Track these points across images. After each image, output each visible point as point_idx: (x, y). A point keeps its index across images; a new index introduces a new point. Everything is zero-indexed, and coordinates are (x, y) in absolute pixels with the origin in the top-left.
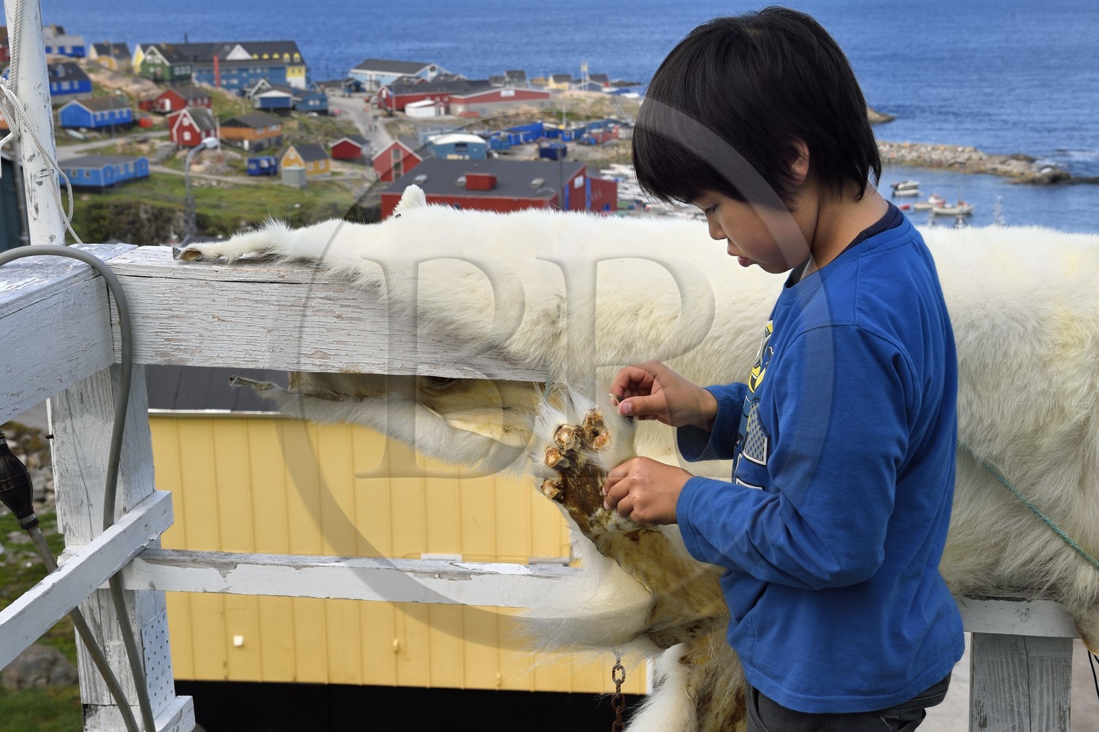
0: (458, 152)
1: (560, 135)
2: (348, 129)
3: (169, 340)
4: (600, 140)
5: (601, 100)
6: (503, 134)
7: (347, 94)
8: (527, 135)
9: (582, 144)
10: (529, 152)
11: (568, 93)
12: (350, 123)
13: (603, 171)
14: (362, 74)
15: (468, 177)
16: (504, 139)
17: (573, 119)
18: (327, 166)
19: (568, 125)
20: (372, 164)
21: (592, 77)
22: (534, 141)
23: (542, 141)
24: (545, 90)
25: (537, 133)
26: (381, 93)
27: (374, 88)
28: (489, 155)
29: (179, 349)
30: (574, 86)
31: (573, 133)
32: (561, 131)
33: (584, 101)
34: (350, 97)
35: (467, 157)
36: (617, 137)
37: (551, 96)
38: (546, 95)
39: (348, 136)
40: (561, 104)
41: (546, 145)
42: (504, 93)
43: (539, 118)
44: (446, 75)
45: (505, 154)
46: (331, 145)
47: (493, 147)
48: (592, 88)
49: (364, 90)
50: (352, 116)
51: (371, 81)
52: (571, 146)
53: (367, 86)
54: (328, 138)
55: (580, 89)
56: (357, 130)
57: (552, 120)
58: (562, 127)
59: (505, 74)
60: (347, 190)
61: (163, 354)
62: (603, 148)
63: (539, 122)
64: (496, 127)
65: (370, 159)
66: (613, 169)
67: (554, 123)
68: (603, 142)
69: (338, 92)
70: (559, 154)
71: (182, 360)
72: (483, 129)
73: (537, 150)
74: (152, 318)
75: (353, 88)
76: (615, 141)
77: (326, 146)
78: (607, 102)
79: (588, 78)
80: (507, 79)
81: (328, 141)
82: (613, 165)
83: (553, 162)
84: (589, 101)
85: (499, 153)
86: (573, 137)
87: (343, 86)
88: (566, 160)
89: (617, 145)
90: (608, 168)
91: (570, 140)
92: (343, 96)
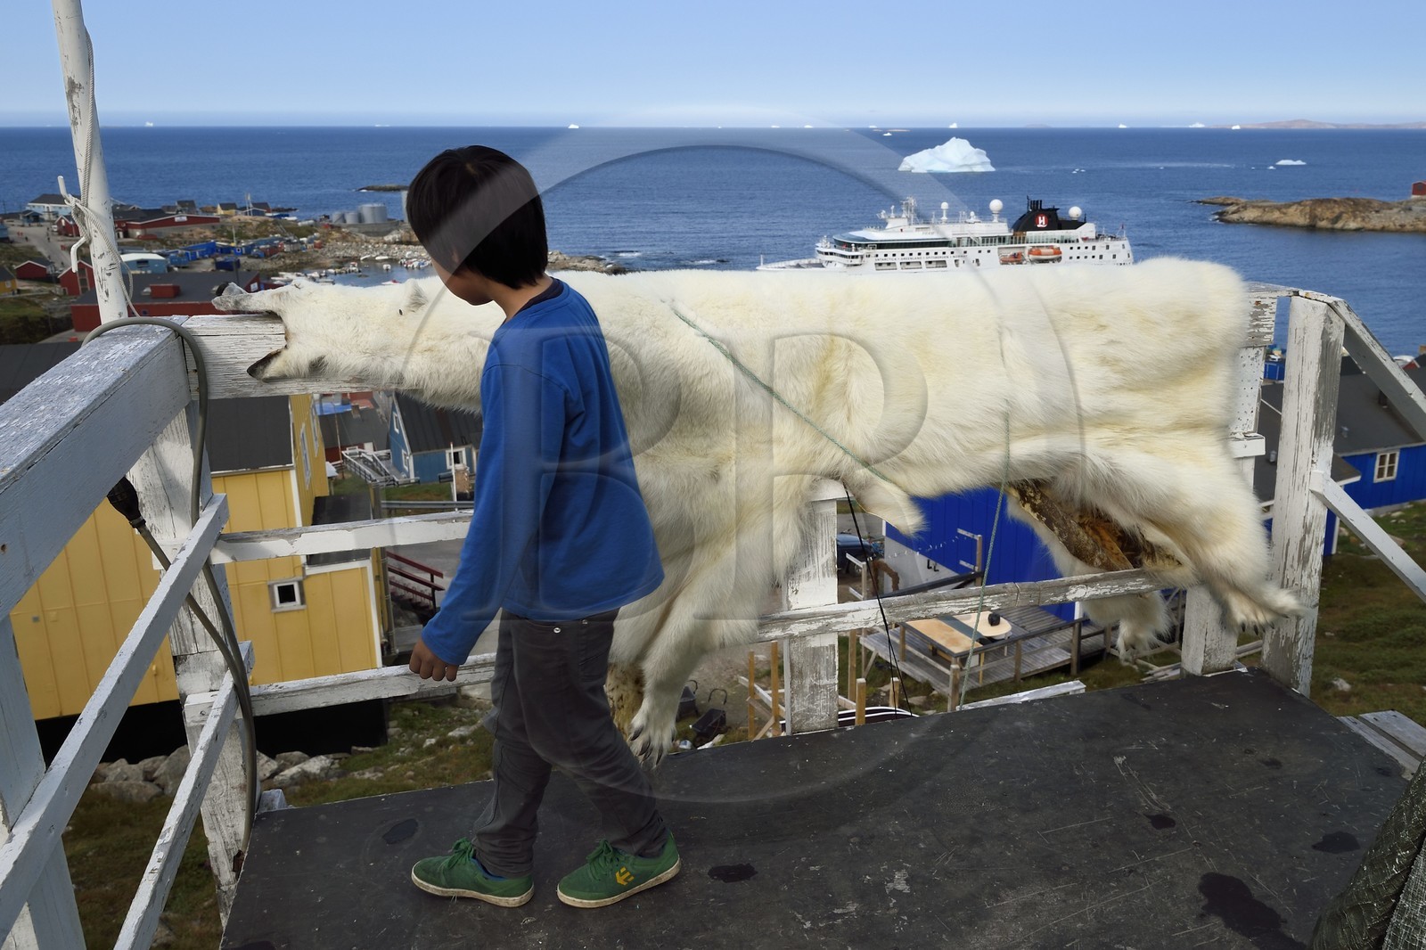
0: (140, 268)
1: (232, 251)
2: (31, 253)
3: (235, 380)
4: (268, 254)
5: (265, 223)
6: (180, 252)
7: (27, 224)
8: (203, 252)
9: (253, 257)
10: (207, 265)
11: (235, 218)
12: (32, 248)
13: (273, 278)
14: (39, 207)
15: (152, 288)
16: (182, 255)
17: (242, 238)
18: (14, 284)
19: (239, 242)
20: (58, 281)
21: (255, 205)
22: (210, 257)
23: (217, 256)
24: (214, 215)
25: (212, 250)
26: (60, 222)
27: (52, 218)
28: (170, 269)
29: (245, 386)
30: (240, 212)
31: (243, 249)
32: (233, 248)
33: (251, 224)
34: (30, 225)
35: (149, 272)
36: (283, 251)
37: (221, 220)
38: (217, 220)
39: (31, 259)
40: (231, 227)
41: (220, 259)
42: (177, 219)
43: (211, 238)
44: (122, 206)
45: (183, 268)
46: (15, 267)
47: (172, 263)
48: (256, 213)
49: (43, 220)
50: (33, 242)
51: (49, 212)
52: (243, 259)
53: (46, 217)
54: (11, 262)
55: (246, 214)
56: (40, 254)
57: (223, 239)
58: (233, 245)
59: (176, 204)
60: (37, 305)
61: (231, 391)
62: (272, 259)
63: (212, 241)
64: (173, 246)
65: (56, 277)
66: (282, 276)
67: (225, 242)
68: (271, 255)
69: (16, 222)
70: (234, 266)
71: (246, 393)
72: (162, 248)
73: (213, 263)
74: (221, 365)
75: (32, 219)
76: (281, 254)
77: (11, 268)
78: (271, 224)
79: (251, 206)
80: (179, 208)
81: (12, 264)
82: (281, 273)
83: (229, 272)
84: (254, 223)
85: (179, 267)
86: (244, 252)
87: (21, 218)
88: (240, 270)
89: (284, 257)
90: (278, 276)
91: (242, 254)
92: (23, 226)
